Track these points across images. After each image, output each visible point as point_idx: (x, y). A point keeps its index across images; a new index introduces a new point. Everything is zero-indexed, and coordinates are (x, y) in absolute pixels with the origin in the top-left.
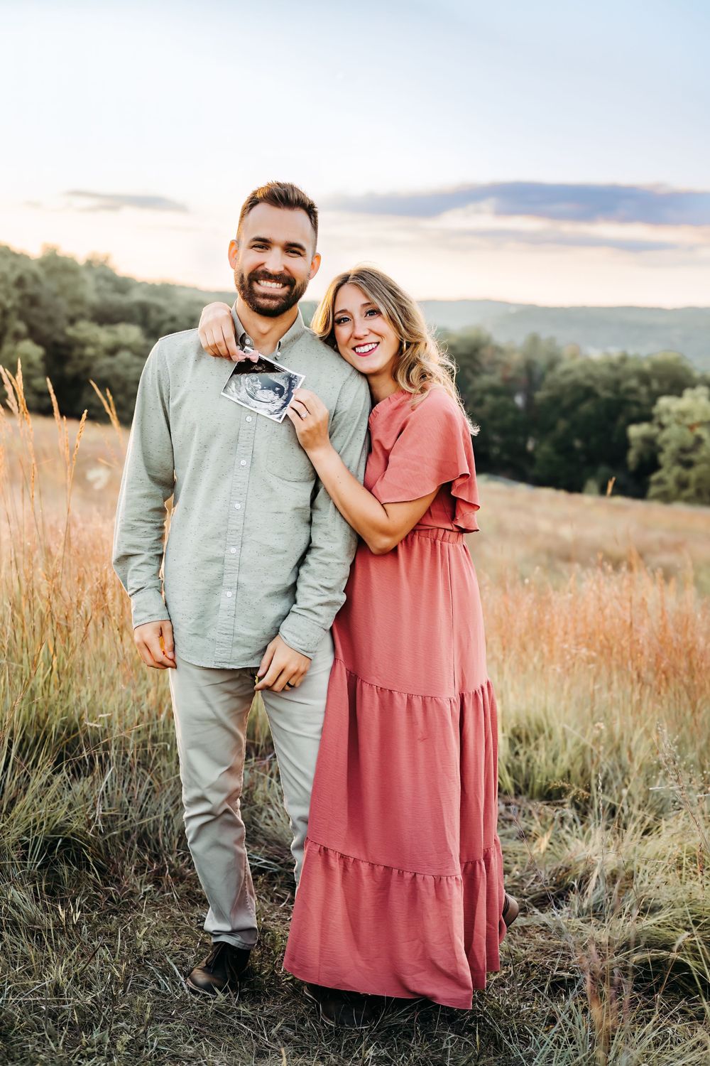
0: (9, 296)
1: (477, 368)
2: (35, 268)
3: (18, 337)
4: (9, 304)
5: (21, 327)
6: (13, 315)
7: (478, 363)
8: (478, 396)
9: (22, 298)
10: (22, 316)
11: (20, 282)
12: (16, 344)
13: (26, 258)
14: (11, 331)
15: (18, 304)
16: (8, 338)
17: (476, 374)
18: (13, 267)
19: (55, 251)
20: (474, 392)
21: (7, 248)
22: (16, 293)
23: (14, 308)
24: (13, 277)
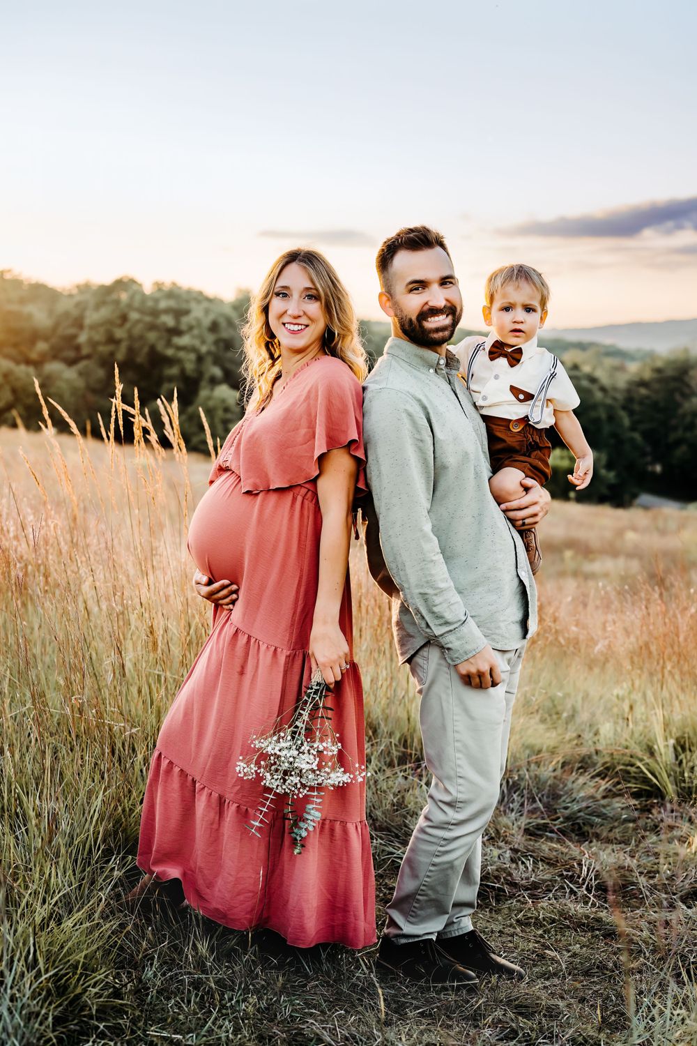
0: (203, 342)
1: (687, 391)
2: (229, 311)
3: (214, 382)
4: (204, 349)
5: (217, 372)
6: (209, 360)
7: (688, 386)
8: (688, 419)
9: (216, 342)
10: (217, 361)
11: (214, 327)
12: (212, 389)
13: (221, 302)
14: (207, 376)
15: (213, 348)
16: (204, 383)
17: (686, 396)
18: (207, 311)
19: (249, 293)
20: (684, 416)
21: (201, 293)
22: (210, 338)
23: (209, 353)
24: (207, 322)
